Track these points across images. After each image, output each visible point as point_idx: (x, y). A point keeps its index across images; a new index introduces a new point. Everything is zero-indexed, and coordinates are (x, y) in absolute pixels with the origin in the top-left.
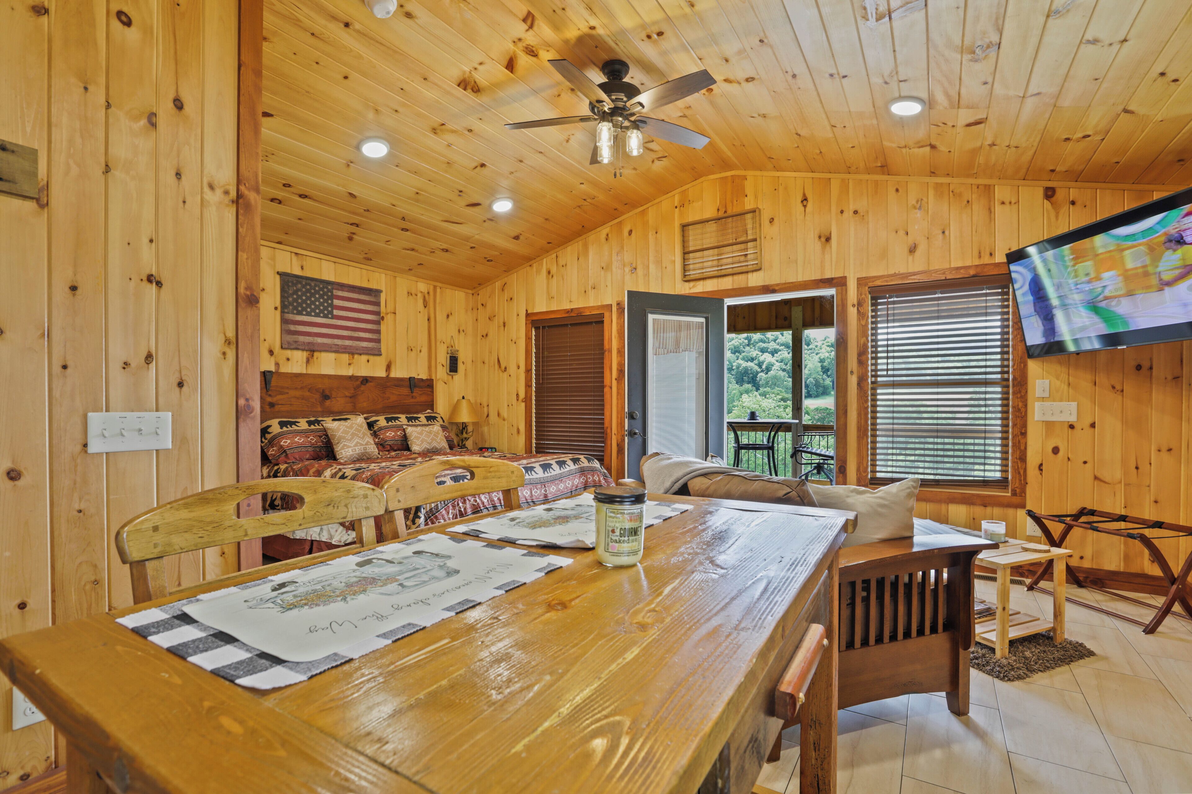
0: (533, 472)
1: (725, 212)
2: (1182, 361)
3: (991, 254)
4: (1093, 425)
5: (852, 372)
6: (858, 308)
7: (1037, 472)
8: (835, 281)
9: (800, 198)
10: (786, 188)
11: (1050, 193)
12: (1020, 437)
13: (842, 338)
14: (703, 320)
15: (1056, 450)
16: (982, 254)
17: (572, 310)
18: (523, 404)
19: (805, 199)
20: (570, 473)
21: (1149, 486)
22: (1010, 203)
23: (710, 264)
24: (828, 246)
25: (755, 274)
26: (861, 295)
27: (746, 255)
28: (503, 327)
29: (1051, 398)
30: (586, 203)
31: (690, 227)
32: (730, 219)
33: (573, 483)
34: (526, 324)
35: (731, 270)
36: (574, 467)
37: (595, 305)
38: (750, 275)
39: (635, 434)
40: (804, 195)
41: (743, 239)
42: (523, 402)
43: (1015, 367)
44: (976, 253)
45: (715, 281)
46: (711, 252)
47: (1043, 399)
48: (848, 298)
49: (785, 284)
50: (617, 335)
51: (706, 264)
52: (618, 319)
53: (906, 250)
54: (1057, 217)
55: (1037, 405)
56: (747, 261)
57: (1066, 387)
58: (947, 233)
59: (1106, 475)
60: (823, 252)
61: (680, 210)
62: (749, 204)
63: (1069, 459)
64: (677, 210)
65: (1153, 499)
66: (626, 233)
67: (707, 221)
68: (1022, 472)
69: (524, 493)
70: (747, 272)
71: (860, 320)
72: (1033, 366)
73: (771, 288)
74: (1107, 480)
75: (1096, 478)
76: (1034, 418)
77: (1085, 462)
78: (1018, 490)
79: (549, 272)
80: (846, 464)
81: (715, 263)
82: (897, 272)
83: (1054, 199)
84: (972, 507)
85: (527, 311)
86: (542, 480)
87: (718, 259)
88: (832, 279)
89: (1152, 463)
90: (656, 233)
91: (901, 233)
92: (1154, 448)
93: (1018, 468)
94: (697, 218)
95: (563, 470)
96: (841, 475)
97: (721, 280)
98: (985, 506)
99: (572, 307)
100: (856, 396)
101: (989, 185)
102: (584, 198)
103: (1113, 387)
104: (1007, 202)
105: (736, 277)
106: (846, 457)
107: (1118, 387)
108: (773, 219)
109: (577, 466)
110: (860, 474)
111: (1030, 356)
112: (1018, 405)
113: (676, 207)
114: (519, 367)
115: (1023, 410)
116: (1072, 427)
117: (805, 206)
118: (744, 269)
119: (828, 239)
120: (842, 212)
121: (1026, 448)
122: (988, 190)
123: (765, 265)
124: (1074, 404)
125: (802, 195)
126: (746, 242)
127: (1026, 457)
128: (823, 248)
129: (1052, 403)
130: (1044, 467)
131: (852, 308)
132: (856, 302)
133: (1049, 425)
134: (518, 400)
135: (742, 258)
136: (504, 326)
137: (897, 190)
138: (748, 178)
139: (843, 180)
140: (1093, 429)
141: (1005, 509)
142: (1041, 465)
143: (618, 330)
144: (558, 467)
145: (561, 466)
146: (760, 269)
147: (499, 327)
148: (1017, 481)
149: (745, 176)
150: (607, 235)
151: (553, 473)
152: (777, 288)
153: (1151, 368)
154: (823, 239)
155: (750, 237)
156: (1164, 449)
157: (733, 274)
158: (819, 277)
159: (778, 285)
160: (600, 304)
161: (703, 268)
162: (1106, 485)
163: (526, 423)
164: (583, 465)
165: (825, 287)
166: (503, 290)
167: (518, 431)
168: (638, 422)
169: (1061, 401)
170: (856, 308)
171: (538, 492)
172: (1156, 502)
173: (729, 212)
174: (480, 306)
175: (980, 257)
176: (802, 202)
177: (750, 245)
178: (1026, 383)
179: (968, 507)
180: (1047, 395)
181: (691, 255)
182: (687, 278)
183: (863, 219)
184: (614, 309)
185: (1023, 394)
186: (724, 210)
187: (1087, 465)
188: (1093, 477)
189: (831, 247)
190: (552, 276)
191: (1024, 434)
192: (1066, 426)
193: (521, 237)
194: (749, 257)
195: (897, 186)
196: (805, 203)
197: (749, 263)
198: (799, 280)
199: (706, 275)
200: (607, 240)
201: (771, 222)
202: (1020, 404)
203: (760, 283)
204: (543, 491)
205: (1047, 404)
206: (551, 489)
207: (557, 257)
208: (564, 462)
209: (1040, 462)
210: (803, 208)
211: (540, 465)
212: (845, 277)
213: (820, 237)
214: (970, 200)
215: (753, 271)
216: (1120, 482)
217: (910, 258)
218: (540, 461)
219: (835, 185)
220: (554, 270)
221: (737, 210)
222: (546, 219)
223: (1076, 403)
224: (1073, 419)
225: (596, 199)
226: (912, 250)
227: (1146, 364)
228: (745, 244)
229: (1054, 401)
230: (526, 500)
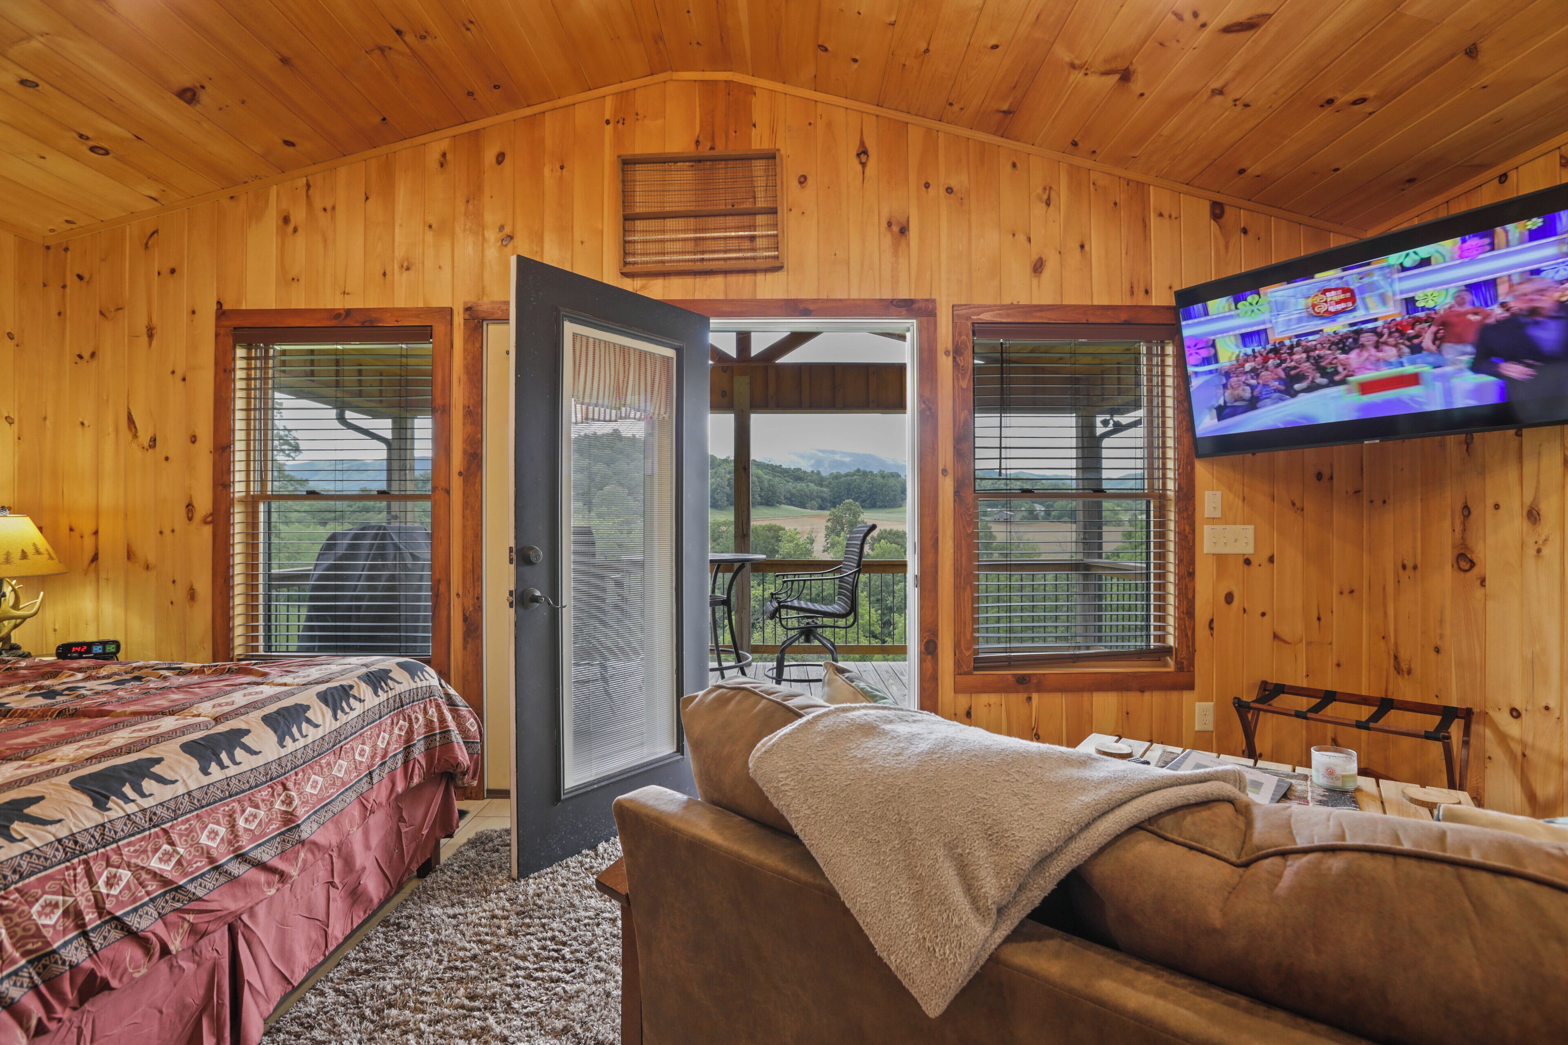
0: (239, 753)
1: (712, 148)
2: (1362, 469)
3: (1147, 292)
4: (1271, 560)
5: (945, 471)
6: (954, 358)
7: (1207, 631)
8: (916, 306)
9: (854, 149)
10: (829, 125)
11: (1217, 211)
12: (1187, 580)
13: (930, 409)
14: (670, 353)
15: (1229, 598)
16: (1135, 289)
17: (348, 312)
18: (207, 530)
19: (863, 152)
20: (369, 719)
21: (1331, 644)
22: (1170, 216)
23: (678, 246)
24: (903, 243)
25: (770, 276)
26: (960, 335)
27: (752, 238)
28: (145, 338)
29: (1223, 520)
30: (400, 46)
31: (638, 167)
32: (722, 164)
33: (374, 746)
34: (217, 335)
35: (722, 262)
36: (377, 701)
37: (409, 305)
38: (760, 277)
39: (535, 599)
40: (862, 143)
41: (747, 205)
42: (205, 522)
43: (1181, 471)
44: (1126, 286)
45: (689, 281)
46: (680, 223)
47: (1213, 521)
48: (939, 341)
49: (828, 300)
50: (464, 378)
51: (669, 246)
52: (466, 341)
53: (1029, 269)
54: (1227, 247)
55: (1207, 529)
56: (754, 250)
57: (1240, 503)
58: (1087, 247)
59: (1286, 632)
60: (896, 253)
61: (615, 129)
62: (759, 141)
63: (1244, 610)
64: (609, 128)
65: (1335, 662)
66: (490, 156)
67: (674, 160)
68: (1190, 634)
69: (204, 840)
70: (754, 271)
71: (958, 379)
72: (1202, 470)
73: (801, 306)
74: (1286, 638)
75: (1276, 636)
76: (1202, 550)
77: (1263, 614)
78: (1185, 662)
79: (286, 220)
80: (937, 636)
81: (690, 246)
82: (1015, 303)
83: (1223, 220)
84: (1124, 693)
85: (219, 303)
86: (274, 769)
87: (696, 239)
88: (912, 302)
89: (1334, 610)
90: (562, 168)
91: (1022, 238)
92: (1335, 590)
93: (1185, 627)
94: (653, 149)
95: (343, 718)
96: (929, 657)
97: (699, 280)
98: (1142, 691)
99: (348, 306)
100: (951, 514)
101: (1143, 184)
102: (398, 26)
103: (1294, 504)
104: (1166, 214)
105: (733, 279)
106: (937, 625)
107: (1298, 504)
108: (805, 177)
109: (383, 697)
110: (961, 652)
111: (1199, 456)
112: (1184, 530)
113: (608, 122)
114: (194, 439)
115: (1190, 536)
116: (1248, 562)
117: (864, 165)
118: (751, 264)
119: (904, 231)
120: (927, 186)
121: (1194, 597)
122: (1140, 189)
123: (790, 261)
124: (1251, 528)
125: (858, 143)
126: (753, 213)
127: (1194, 609)
128: (896, 246)
129: (1224, 527)
130: (1215, 625)
131: (944, 357)
132: (950, 346)
133: (1221, 559)
134: (190, 519)
135: (746, 244)
136: (150, 336)
137: (1014, 165)
138: (757, 91)
139: (929, 130)
140: (1271, 565)
141: (1168, 693)
142: (1212, 621)
143: (466, 367)
144: (329, 713)
145: (335, 708)
146: (779, 268)
147: (133, 336)
148: (1185, 648)
149: (751, 86)
150: (444, 155)
151: (313, 734)
152: (812, 307)
153: (1331, 478)
154: (896, 229)
155: (761, 204)
156: (1346, 591)
157: (726, 272)
158: (887, 295)
159: (815, 301)
160: (421, 305)
161: (664, 254)
162: (1287, 646)
163: (214, 575)
164: (399, 689)
165: (899, 316)
166: (146, 246)
167: (192, 595)
168: (540, 572)
169: (1235, 523)
170: (950, 358)
171: (262, 814)
172: (1338, 665)
173: (720, 150)
174: (71, 279)
175: (1132, 294)
176: (858, 155)
177: (760, 219)
178: (1194, 496)
179: (1120, 694)
180: (1218, 514)
181: (639, 225)
182: (629, 269)
183: (962, 204)
184: (459, 319)
185: (1190, 513)
186: (709, 145)
187: (1266, 618)
188: (1272, 636)
189: (908, 245)
190: (295, 230)
191: (1192, 575)
192: (1241, 561)
193: (204, 97)
194: (759, 243)
195: (1014, 159)
196: (863, 158)
197: (758, 254)
198: (852, 297)
199: (668, 267)
200: (442, 165)
201: (801, 183)
202: (1187, 528)
203: (780, 294)
204: (278, 805)
205: (1219, 527)
206: (308, 789)
207: (308, 186)
208: (345, 692)
209: (1210, 618)
210: (859, 168)
211: (266, 719)
212: (934, 301)
213: (889, 224)
214: (1118, 201)
215: (766, 271)
216: (1301, 641)
217: (1035, 282)
218: (262, 703)
219: (915, 136)
220: (299, 215)
221: (735, 148)
222: (285, 61)
223: (1253, 527)
224: (1249, 550)
225: (429, 41)
226: (1038, 267)
227: (1326, 472)
228: (752, 217)
229: (1226, 524)
230: (211, 860)
